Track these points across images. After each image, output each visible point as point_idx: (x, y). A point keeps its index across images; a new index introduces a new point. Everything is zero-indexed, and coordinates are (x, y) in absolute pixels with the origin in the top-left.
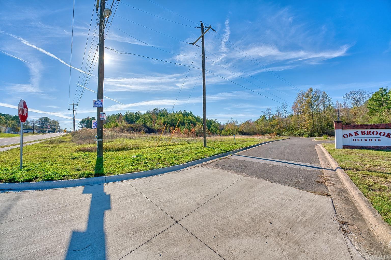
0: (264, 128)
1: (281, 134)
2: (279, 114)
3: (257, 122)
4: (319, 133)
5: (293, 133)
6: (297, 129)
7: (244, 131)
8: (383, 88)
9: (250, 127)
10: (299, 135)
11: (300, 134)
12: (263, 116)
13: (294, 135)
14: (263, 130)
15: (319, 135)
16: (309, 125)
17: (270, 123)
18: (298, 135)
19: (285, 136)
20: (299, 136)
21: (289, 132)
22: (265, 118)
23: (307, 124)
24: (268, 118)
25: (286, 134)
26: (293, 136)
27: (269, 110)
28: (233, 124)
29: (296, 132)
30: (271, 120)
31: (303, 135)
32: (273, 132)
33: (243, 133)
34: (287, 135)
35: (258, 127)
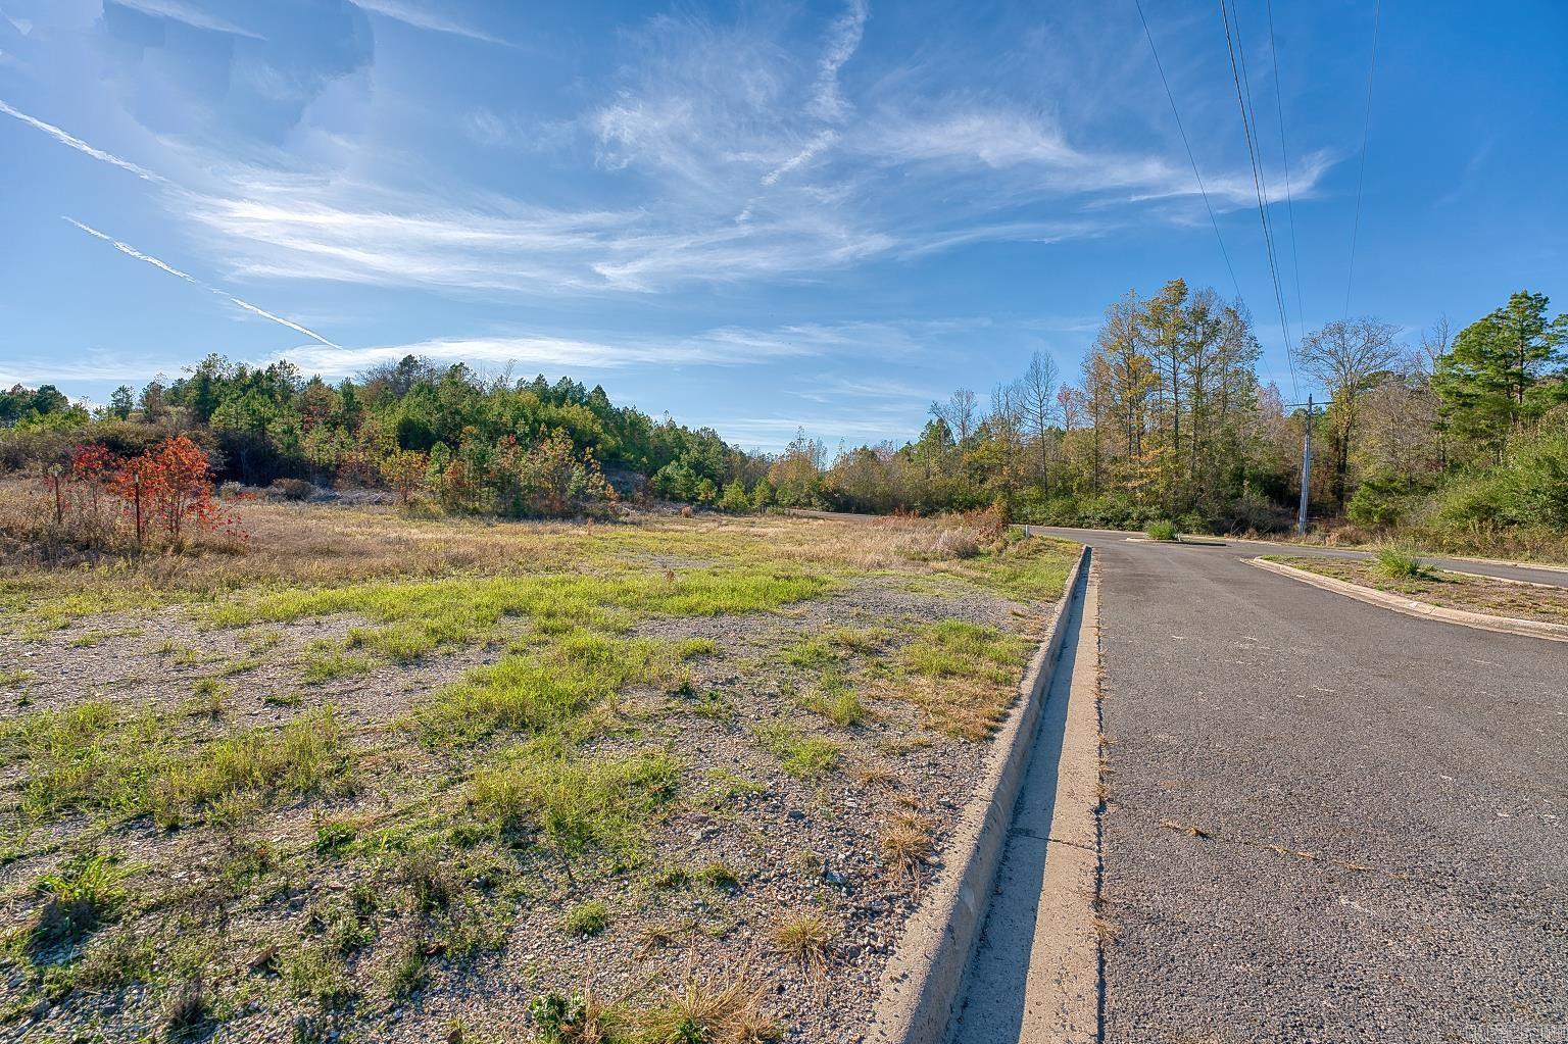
0: (938, 481)
1: (1015, 511)
2: (1007, 423)
3: (907, 452)
4: (1203, 514)
5: (1073, 509)
6: (1095, 487)
7: (842, 494)
8: (1530, 295)
9: (877, 473)
10: (1106, 522)
11: (1109, 516)
12: (934, 424)
13: (1080, 519)
14: (932, 488)
15: (1205, 527)
16: (1159, 470)
17: (966, 457)
18: (1102, 519)
19: (1034, 523)
20: (1107, 524)
21: (1056, 505)
22: (948, 433)
23: (1151, 465)
24: (956, 436)
25: (1040, 513)
27: (965, 402)
28: (802, 459)
29: (1089, 506)
30: (970, 444)
31: (1124, 520)
32: (984, 505)
33: (841, 502)
34: (1043, 516)
35: (909, 477)
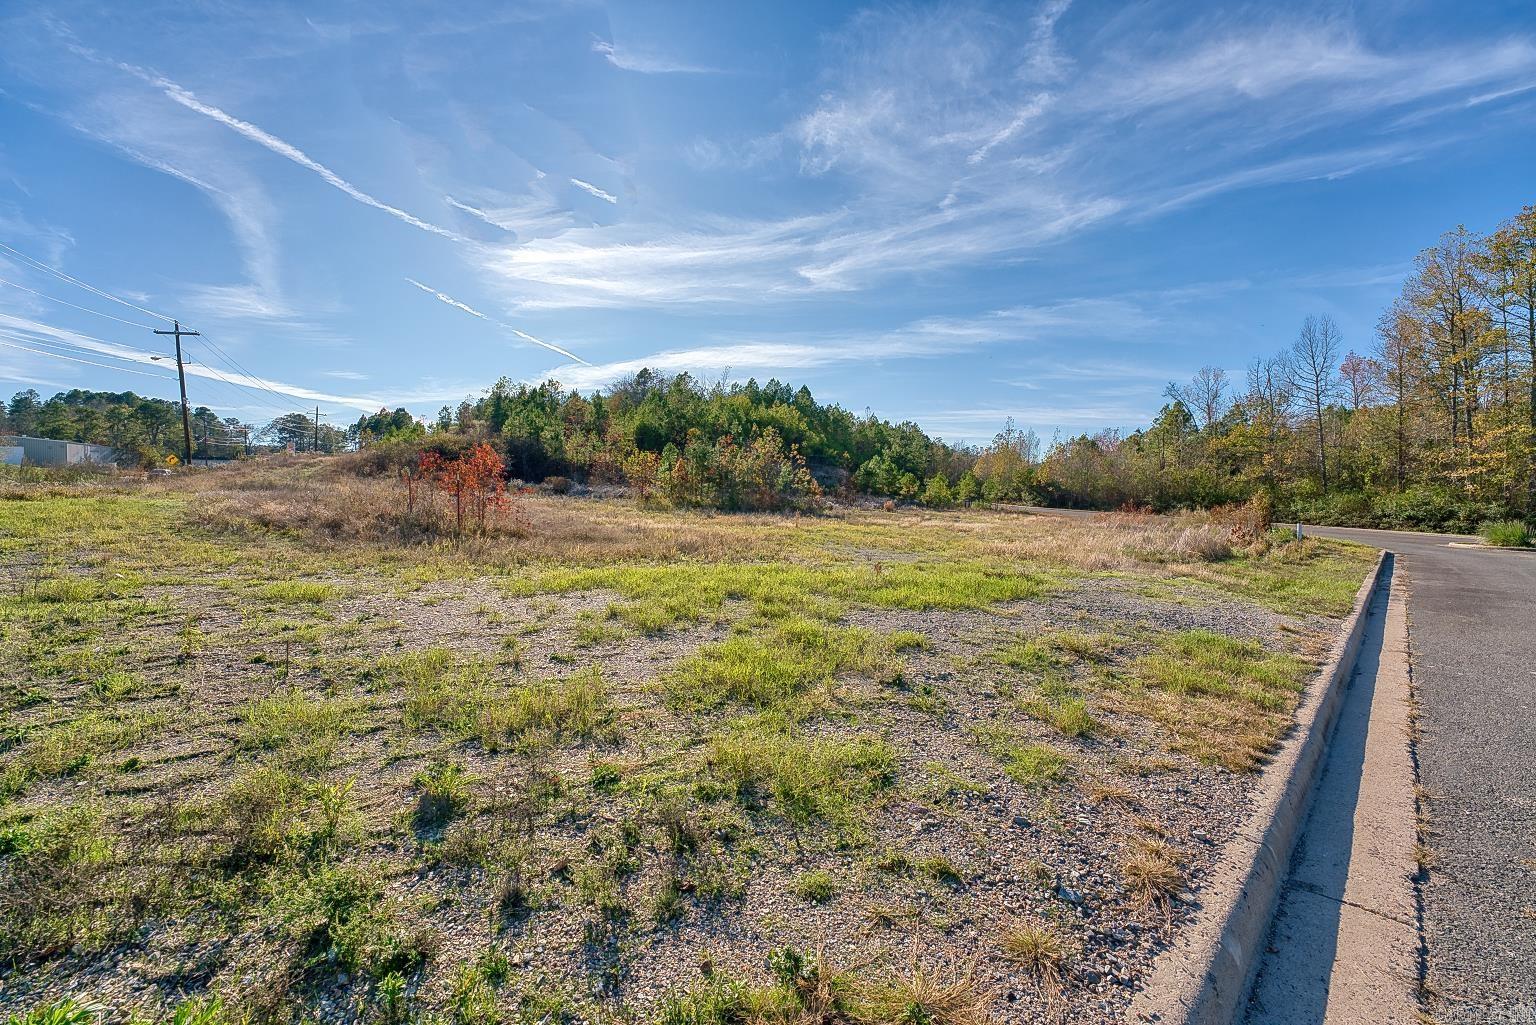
0: (1175, 473)
1: (1281, 507)
2: (1268, 404)
3: (1136, 440)
5: (1365, 506)
6: (1399, 478)
7: (1058, 488)
9: (1098, 465)
10: (1415, 522)
11: (1421, 514)
12: (1171, 408)
13: (1375, 517)
14: (1167, 481)
17: (1213, 444)
18: (1409, 518)
19: (1308, 521)
20: (1417, 524)
21: (1339, 501)
22: (1188, 417)
24: (1200, 420)
25: (1317, 510)
26: (1363, 526)
27: (1212, 381)
28: (1011, 451)
29: (1390, 502)
30: (1217, 429)
31: (1444, 519)
32: (1239, 501)
33: (1055, 496)
34: (1321, 513)
35: (1137, 469)
